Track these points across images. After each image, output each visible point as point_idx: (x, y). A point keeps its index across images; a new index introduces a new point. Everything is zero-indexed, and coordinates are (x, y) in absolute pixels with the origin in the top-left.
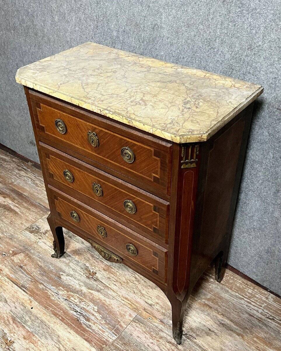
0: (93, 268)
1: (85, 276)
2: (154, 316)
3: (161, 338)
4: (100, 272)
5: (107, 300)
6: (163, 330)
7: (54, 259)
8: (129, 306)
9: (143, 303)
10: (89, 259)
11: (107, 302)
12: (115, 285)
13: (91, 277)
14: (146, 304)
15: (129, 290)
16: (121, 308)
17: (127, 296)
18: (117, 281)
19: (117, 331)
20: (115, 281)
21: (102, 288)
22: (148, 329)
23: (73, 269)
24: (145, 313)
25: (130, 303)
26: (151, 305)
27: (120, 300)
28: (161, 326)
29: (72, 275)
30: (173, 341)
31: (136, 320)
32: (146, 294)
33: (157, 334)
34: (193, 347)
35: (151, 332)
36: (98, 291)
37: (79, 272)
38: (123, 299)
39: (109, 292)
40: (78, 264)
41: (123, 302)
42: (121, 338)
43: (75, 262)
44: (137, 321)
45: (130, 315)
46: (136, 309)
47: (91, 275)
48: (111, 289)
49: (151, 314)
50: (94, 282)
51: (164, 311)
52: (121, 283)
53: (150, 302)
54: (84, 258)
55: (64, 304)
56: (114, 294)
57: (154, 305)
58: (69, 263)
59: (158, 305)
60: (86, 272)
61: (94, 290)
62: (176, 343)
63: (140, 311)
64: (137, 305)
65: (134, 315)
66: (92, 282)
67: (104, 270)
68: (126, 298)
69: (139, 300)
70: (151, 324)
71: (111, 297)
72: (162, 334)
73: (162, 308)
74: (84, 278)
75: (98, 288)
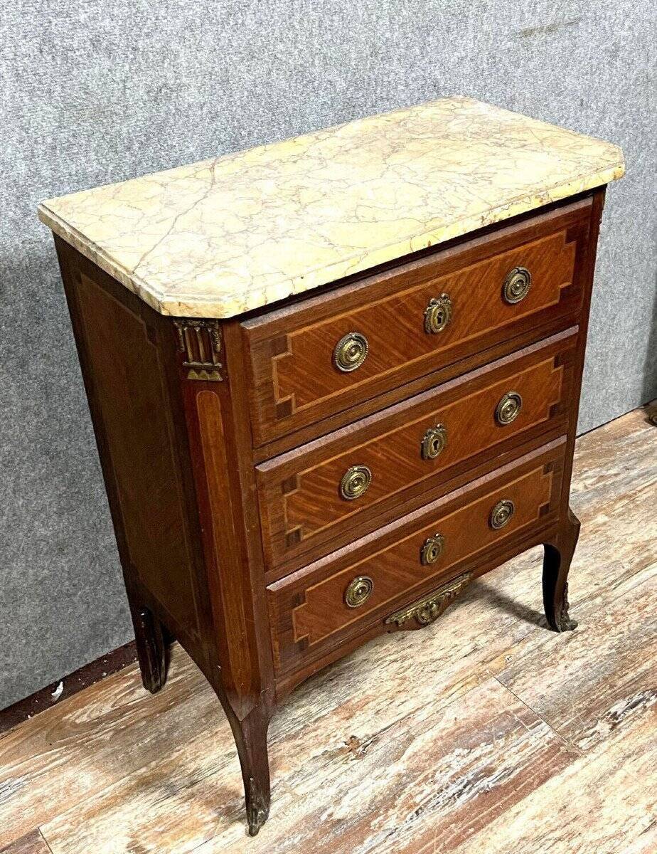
0: (332, 740)
1: (355, 761)
2: (504, 651)
3: (556, 651)
4: (352, 728)
5: (442, 725)
6: (539, 644)
7: (264, 832)
8: (469, 687)
9: (466, 662)
10: (298, 746)
11: (448, 726)
12: (403, 703)
13: (361, 749)
14: (472, 657)
15: (424, 679)
16: (470, 703)
17: (443, 686)
18: (392, 698)
19: (529, 720)
20: (391, 703)
21: (405, 729)
22: (533, 667)
23: (321, 787)
24: (492, 664)
25: (461, 685)
26: (475, 650)
27: (448, 701)
28: (530, 646)
29: (341, 791)
30: (566, 634)
31: (508, 681)
32: (444, 651)
33: (547, 655)
34: (581, 609)
35: (540, 663)
36: (411, 739)
37: (337, 773)
38: (447, 695)
39: (420, 718)
40: (305, 774)
41: (454, 697)
42: (548, 716)
43: (298, 780)
44: (512, 681)
45: (493, 690)
46: (480, 678)
47: (356, 748)
48: (414, 712)
49: (497, 654)
50: (381, 744)
51: (495, 632)
52: (400, 692)
53: (468, 649)
54: (292, 756)
55: (430, 819)
56: (430, 709)
57: (476, 645)
58: (294, 795)
59: (477, 639)
60: (342, 757)
61: (406, 748)
62: (571, 632)
63: (487, 671)
64: (468, 673)
65: (493, 683)
66: (378, 751)
67: (348, 719)
68: (447, 689)
69: (457, 668)
70: (523, 659)
71: (436, 716)
72: (549, 647)
73: (486, 633)
74: (361, 766)
75: (403, 738)
